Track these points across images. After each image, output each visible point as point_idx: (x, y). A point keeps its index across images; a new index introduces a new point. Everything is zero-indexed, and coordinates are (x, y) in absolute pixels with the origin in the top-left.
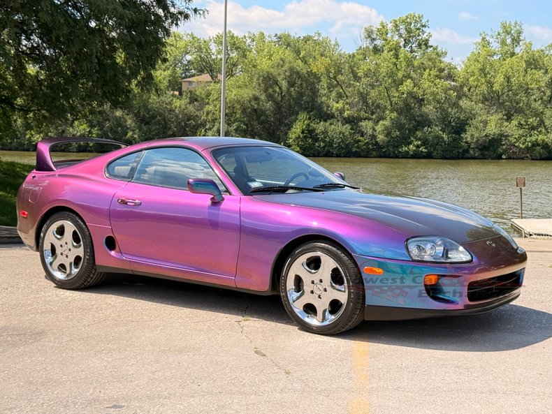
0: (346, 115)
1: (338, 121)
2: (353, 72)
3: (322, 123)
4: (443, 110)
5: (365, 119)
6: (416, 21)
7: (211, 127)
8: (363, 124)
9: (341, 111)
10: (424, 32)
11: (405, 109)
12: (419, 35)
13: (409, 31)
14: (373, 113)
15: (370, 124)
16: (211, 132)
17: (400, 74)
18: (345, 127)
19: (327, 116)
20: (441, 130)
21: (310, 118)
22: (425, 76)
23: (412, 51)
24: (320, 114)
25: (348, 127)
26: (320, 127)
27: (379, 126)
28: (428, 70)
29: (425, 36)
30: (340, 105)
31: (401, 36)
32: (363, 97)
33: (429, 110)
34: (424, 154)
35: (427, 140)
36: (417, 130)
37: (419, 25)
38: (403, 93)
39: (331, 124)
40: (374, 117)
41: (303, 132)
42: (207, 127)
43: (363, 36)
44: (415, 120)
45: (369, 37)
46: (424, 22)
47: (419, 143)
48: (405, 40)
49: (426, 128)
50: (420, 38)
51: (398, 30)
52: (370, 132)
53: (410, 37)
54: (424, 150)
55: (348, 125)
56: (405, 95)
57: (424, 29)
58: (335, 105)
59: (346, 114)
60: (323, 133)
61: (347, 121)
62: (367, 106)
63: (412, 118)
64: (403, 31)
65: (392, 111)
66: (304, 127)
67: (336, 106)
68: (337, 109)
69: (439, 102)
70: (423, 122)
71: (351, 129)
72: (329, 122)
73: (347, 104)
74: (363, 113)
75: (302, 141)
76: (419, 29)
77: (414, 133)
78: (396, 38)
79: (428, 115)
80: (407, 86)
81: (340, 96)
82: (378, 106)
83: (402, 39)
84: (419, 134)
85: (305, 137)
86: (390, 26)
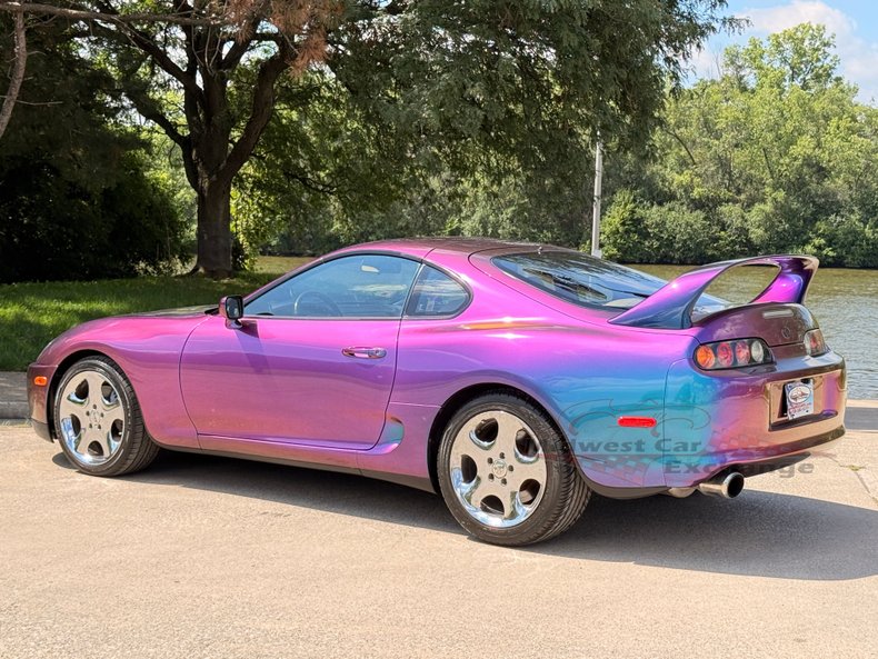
0: (695, 194)
1: (682, 204)
2: (706, 122)
3: (655, 208)
4: (862, 186)
5: (728, 201)
6: (813, 37)
7: (469, 213)
8: (724, 209)
9: (688, 189)
10: (826, 56)
11: (797, 186)
12: (818, 60)
13: (800, 53)
14: (739, 192)
15: (737, 209)
16: (470, 223)
17: (789, 126)
18: (695, 214)
19: (662, 197)
20: (860, 221)
21: (634, 201)
22: (831, 129)
23: (805, 86)
24: (651, 193)
25: (700, 214)
26: (653, 214)
27: (754, 212)
28: (835, 120)
29: (827, 61)
30: (685, 178)
31: (784, 61)
32: (723, 164)
33: (838, 186)
34: (830, 260)
35: (835, 236)
36: (816, 220)
37: (818, 43)
38: (796, 159)
39: (670, 210)
40: (743, 197)
41: (623, 224)
42: (463, 215)
43: (721, 63)
44: (814, 202)
45: (733, 63)
46: (826, 37)
47: (823, 241)
48: (792, 68)
49: (833, 216)
50: (819, 64)
51: (781, 52)
52: (738, 223)
53: (801, 63)
54: (831, 254)
55: (698, 211)
56: (800, 162)
57: (826, 49)
58: (676, 177)
59: (695, 192)
60: (657, 225)
61: (698, 204)
62: (730, 180)
63: (808, 199)
64: (789, 54)
65: (775, 188)
66: (626, 215)
67: (678, 180)
68: (681, 185)
69: (854, 174)
70: (827, 206)
71: (705, 219)
72: (667, 206)
73: (698, 175)
74: (724, 190)
75: (621, 237)
76: (818, 49)
77: (814, 225)
78: (777, 64)
79: (835, 194)
80: (804, 146)
81: (683, 164)
82: (749, 180)
83: (788, 67)
84: (822, 226)
85: (627, 232)
86: (767, 46)
